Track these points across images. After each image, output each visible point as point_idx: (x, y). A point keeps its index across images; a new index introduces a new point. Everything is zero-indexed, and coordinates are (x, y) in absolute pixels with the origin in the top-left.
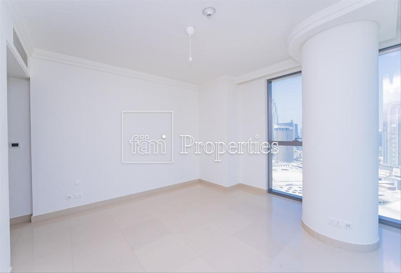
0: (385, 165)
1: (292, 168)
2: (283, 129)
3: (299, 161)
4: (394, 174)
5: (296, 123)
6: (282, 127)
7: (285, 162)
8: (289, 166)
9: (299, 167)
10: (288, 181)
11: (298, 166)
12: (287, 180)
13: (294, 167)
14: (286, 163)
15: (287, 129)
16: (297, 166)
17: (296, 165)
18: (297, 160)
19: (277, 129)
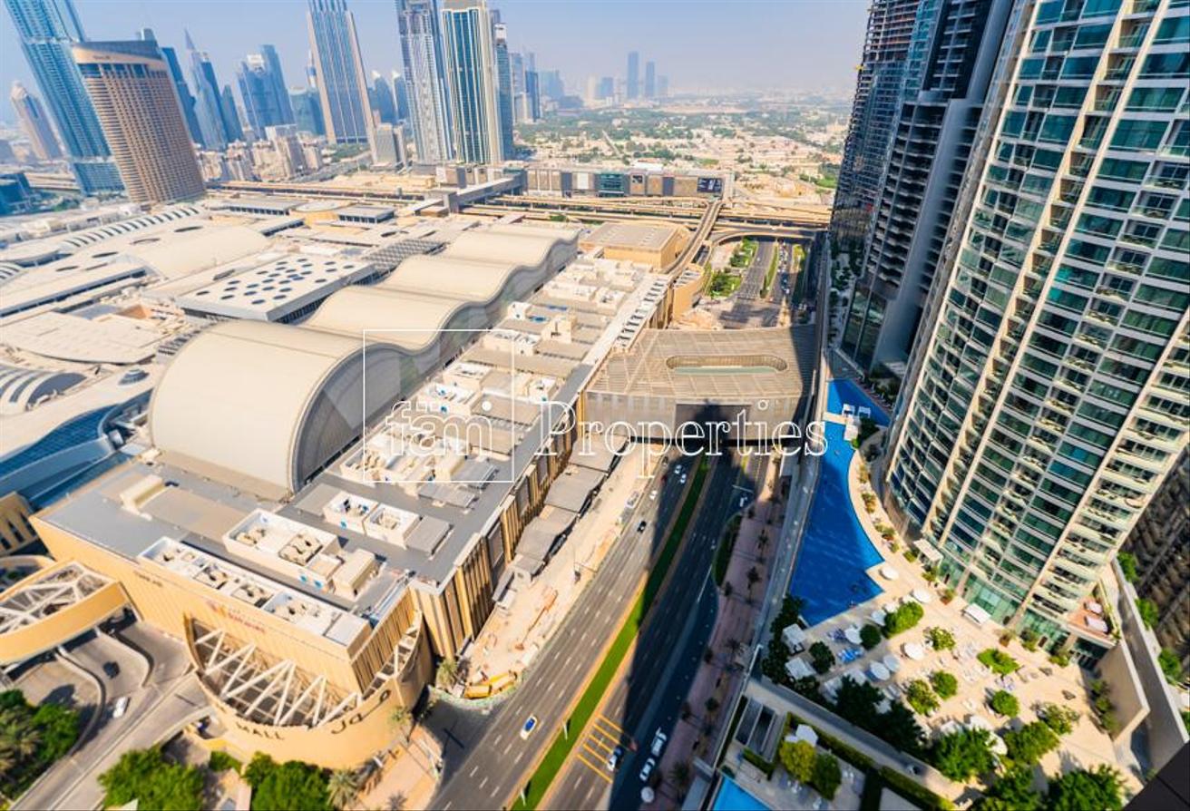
0: (421, 162)
1: (211, 218)
2: (119, 67)
3: (224, 188)
4: (439, 180)
5: (168, 46)
6: (115, 59)
7: (179, 201)
8: (196, 212)
9: (232, 209)
10: (216, 266)
11: (229, 205)
12: (210, 263)
13: (215, 212)
14: (182, 205)
15: (138, 67)
16: (223, 208)
17: (222, 205)
18: (215, 185)
19: (94, 67)
